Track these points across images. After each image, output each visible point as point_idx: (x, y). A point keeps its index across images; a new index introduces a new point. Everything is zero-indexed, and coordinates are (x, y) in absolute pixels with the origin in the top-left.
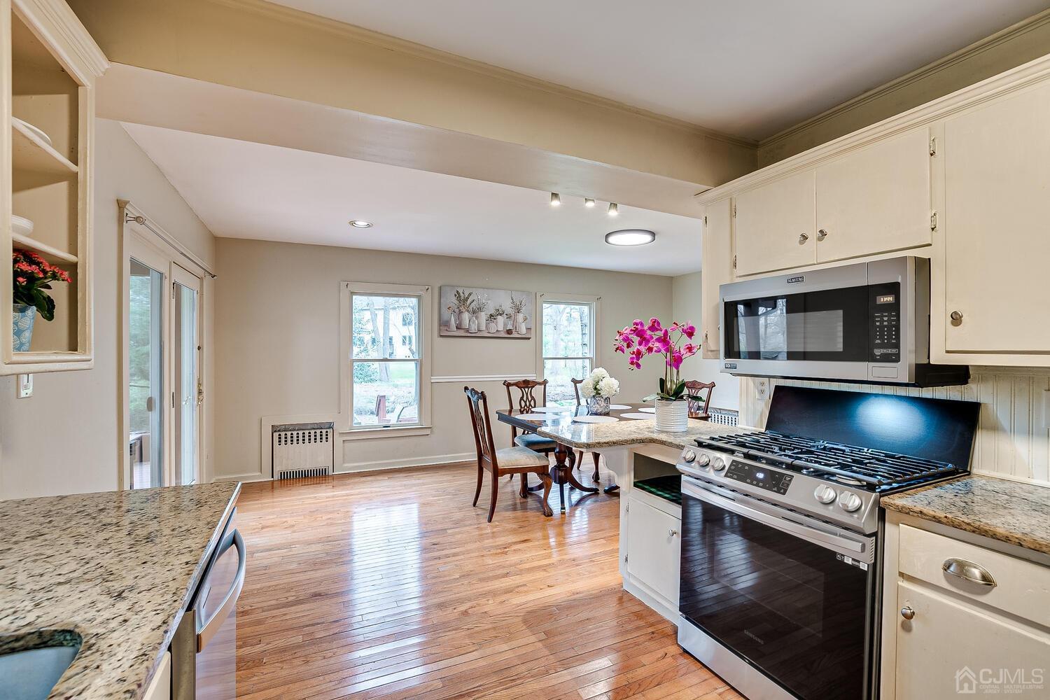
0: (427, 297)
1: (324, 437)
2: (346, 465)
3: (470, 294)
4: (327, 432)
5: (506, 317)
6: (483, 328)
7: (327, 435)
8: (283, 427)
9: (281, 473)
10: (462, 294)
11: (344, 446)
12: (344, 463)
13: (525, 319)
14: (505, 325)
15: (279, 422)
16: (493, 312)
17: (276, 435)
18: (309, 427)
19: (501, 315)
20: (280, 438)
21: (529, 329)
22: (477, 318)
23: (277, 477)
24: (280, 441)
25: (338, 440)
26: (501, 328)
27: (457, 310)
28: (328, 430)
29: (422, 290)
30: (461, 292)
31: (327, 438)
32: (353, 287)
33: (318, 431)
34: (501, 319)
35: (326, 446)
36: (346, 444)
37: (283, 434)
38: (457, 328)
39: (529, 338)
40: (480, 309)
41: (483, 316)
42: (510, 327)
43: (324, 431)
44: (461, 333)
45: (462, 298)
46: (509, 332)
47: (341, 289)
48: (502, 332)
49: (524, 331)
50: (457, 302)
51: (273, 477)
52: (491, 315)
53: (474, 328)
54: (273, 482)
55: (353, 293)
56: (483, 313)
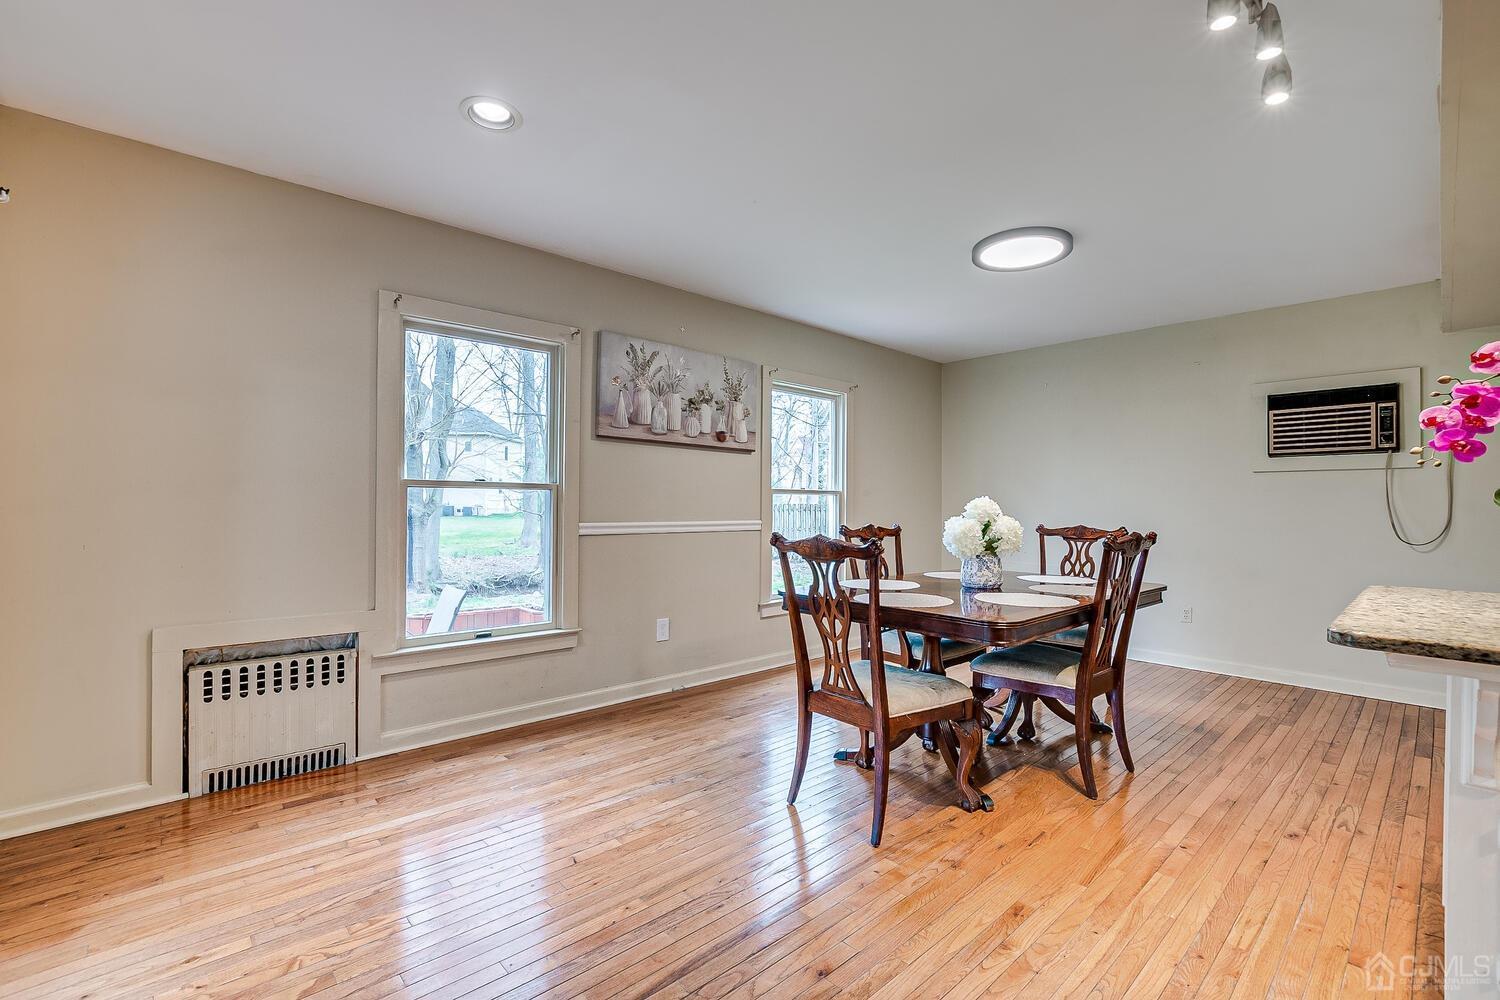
0: (572, 352)
1: (333, 670)
2: (388, 734)
3: (654, 354)
4: (341, 658)
5: (715, 406)
6: (677, 426)
7: (341, 666)
8: (216, 652)
9: (212, 776)
10: (639, 353)
11: (383, 692)
12: (383, 729)
13: (746, 415)
14: (714, 423)
15: (203, 640)
16: (693, 395)
17: (197, 676)
18: (288, 648)
19: (707, 401)
20: (208, 683)
21: (751, 433)
22: (667, 404)
23: (198, 787)
24: (208, 692)
25: (370, 675)
26: (707, 429)
27: (630, 385)
28: (344, 653)
29: (562, 335)
30: (638, 347)
31: (341, 674)
32: (406, 310)
33: (318, 658)
34: (707, 411)
35: (338, 694)
36: (390, 685)
37: (217, 671)
38: (631, 422)
39: (749, 451)
40: (672, 388)
41: (677, 402)
42: (721, 427)
43: (333, 657)
44: (637, 432)
45: (641, 361)
46: (720, 436)
47: (381, 305)
48: (709, 437)
49: (744, 436)
50: (630, 368)
51: (186, 789)
52: (691, 402)
53: (660, 424)
54: (186, 803)
55: (408, 324)
56: (677, 397)
